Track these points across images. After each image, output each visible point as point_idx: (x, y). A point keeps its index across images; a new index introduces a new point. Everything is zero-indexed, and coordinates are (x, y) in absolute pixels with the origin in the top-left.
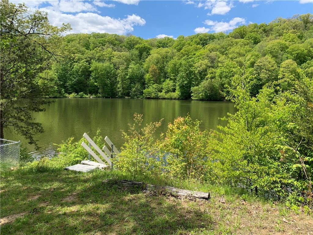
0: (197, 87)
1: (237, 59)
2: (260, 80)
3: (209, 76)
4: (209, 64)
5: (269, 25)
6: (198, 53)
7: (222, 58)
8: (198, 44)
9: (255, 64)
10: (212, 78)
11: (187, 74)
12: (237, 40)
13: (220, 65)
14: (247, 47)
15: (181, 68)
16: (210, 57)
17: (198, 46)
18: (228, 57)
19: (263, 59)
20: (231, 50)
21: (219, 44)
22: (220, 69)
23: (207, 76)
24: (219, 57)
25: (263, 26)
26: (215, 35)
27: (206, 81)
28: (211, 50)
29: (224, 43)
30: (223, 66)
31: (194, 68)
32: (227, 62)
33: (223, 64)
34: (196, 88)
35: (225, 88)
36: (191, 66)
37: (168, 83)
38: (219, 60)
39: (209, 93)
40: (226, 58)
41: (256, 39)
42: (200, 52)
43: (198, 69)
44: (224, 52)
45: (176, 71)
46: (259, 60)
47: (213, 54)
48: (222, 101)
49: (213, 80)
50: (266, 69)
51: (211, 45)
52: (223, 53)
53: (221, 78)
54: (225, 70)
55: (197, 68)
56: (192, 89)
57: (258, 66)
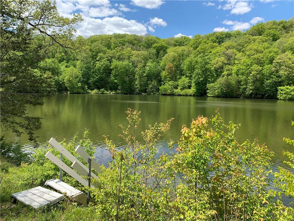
0: (214, 84)
1: (255, 56)
2: (279, 77)
3: (225, 73)
4: (226, 62)
5: (288, 22)
6: (214, 51)
7: (239, 55)
8: (215, 42)
9: (274, 61)
10: (228, 75)
11: (203, 71)
12: (254, 37)
13: (236, 62)
14: (266, 44)
15: (197, 65)
16: (226, 55)
17: (215, 44)
18: (245, 54)
19: (283, 55)
20: (248, 48)
21: (236, 42)
22: (237, 66)
23: (224, 73)
24: (236, 55)
25: (282, 23)
26: (231, 33)
27: (222, 78)
28: (228, 48)
29: (241, 40)
30: (240, 63)
31: (209, 65)
32: (244, 59)
33: (240, 61)
34: (212, 84)
35: (242, 85)
36: (207, 63)
37: (184, 80)
38: (236, 57)
39: (226, 90)
40: (243, 55)
41: (274, 35)
42: (216, 50)
43: (215, 66)
44: (240, 49)
45: (192, 68)
46: (278, 57)
47: (230, 51)
48: (238, 98)
49: (229, 77)
50: (286, 66)
51: (227, 43)
52: (239, 51)
53: (237, 75)
54: (241, 67)
55: (213, 66)
56: (208, 86)
57: (277, 62)
